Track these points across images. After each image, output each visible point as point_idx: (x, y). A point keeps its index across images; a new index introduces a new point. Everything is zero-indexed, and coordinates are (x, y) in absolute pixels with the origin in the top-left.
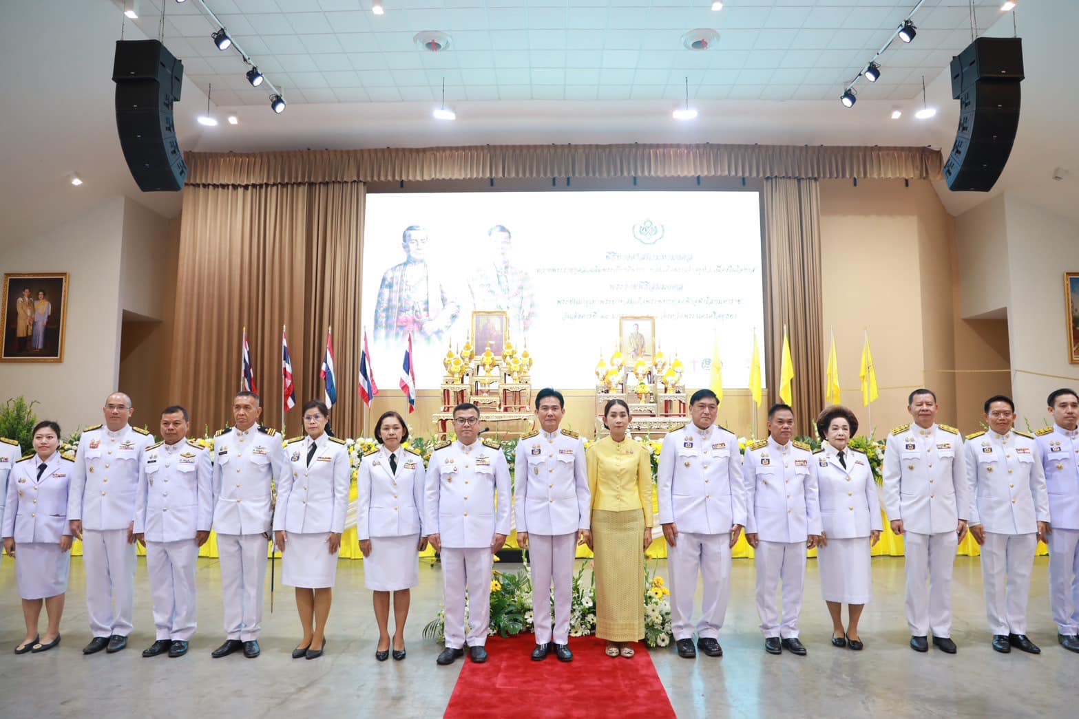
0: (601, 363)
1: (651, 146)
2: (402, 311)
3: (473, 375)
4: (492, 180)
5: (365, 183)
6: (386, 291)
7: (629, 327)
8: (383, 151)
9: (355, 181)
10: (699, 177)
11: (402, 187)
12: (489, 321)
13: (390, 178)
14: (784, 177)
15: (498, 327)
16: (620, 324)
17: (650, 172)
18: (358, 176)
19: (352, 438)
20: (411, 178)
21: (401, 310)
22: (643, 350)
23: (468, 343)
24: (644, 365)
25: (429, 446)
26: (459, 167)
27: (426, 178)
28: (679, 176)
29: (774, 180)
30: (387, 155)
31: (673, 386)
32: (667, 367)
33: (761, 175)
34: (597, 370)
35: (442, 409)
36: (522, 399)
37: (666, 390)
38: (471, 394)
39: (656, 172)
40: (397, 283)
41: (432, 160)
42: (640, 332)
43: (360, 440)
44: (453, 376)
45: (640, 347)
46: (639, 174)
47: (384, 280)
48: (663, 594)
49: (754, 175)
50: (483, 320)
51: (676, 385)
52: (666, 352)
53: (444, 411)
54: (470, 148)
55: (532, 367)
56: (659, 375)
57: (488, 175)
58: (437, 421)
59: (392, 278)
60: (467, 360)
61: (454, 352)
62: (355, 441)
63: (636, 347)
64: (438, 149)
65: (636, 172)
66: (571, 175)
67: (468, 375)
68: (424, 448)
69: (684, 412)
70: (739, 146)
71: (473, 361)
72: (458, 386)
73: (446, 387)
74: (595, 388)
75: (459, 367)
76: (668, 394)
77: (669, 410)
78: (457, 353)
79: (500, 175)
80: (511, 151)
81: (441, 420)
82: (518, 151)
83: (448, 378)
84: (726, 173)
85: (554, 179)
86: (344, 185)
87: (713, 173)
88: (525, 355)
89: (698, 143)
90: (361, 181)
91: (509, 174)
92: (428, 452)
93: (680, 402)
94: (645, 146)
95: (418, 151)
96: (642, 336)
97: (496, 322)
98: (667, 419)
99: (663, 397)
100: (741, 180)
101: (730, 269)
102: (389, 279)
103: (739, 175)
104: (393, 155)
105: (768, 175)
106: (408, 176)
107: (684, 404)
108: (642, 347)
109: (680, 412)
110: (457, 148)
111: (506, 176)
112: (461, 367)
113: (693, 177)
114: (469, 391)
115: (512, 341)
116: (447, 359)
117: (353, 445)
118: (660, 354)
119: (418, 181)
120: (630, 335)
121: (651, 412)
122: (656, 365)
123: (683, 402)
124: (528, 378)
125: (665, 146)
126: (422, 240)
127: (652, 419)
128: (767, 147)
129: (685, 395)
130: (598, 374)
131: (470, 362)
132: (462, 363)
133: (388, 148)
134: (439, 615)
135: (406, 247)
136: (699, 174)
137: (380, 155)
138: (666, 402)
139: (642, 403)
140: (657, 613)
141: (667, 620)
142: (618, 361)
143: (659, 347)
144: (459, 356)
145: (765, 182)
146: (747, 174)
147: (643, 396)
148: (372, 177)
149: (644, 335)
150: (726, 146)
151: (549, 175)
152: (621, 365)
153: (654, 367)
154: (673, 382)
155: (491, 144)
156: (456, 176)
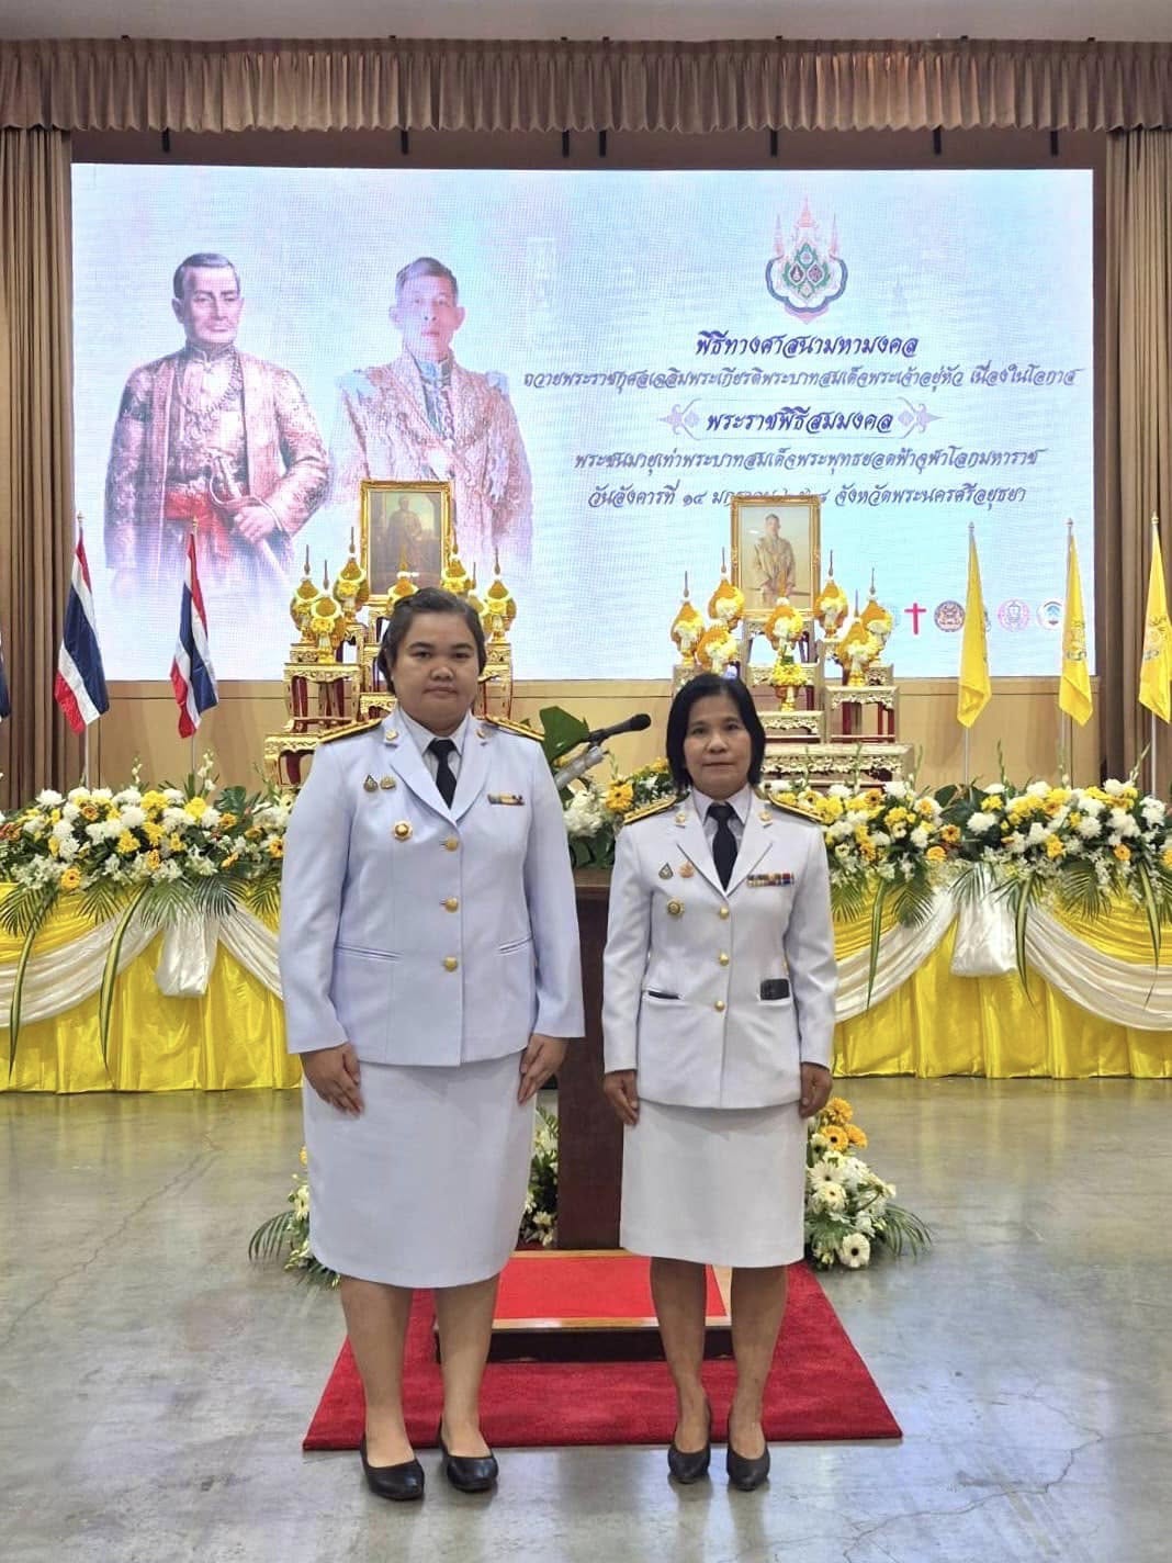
0: (687, 612)
1: (817, 47)
2: (179, 480)
3: (365, 641)
4: (404, 135)
5: (65, 134)
6: (135, 430)
7: (755, 525)
8: (111, 44)
9: (38, 128)
10: (938, 131)
11: (167, 148)
12: (404, 505)
13: (133, 122)
14: (1159, 128)
15: (427, 522)
16: (734, 515)
17: (813, 117)
18: (47, 114)
19: (55, 788)
20: (190, 123)
21: (175, 477)
22: (790, 580)
23: (352, 561)
24: (791, 616)
25: (258, 807)
26: (317, 100)
27: (231, 124)
28: (888, 128)
29: (1133, 137)
30: (122, 56)
31: (865, 666)
32: (848, 622)
33: (1101, 124)
34: (676, 629)
35: (290, 724)
36: (491, 702)
37: (845, 680)
38: (363, 688)
39: (829, 117)
40: (163, 407)
41: (246, 77)
42: (782, 534)
43: (79, 794)
44: (317, 646)
45: (783, 572)
46: (787, 121)
47: (128, 395)
48: (851, 1141)
49: (1083, 123)
50: (391, 502)
51: (872, 665)
52: (850, 585)
53: (295, 730)
54: (345, 45)
55: (514, 621)
56: (828, 640)
57: (395, 121)
58: (276, 757)
59: (149, 393)
60: (351, 603)
61: (317, 584)
62: (65, 795)
63: (772, 573)
64: (259, 45)
65: (777, 117)
66: (609, 124)
67: (353, 642)
68: (246, 812)
69: (891, 730)
70: (1047, 46)
71: (366, 609)
72: (329, 670)
73: (299, 670)
74: (670, 676)
75: (331, 619)
76: (851, 687)
77: (853, 728)
78: (326, 585)
79: (427, 121)
80: (453, 57)
81: (287, 753)
82: (471, 57)
83: (305, 649)
84: (1011, 119)
85: (566, 135)
86: (10, 136)
87: (976, 120)
88: (498, 591)
89: (939, 36)
90: (55, 128)
91: (450, 118)
92: (256, 820)
93: (881, 707)
94: (802, 46)
95: (205, 48)
96: (787, 545)
97: (423, 512)
98: (850, 749)
99: (838, 694)
100: (1047, 140)
101: (1011, 373)
102: (140, 396)
103: (1041, 126)
104: (141, 59)
105: (1120, 122)
106: (182, 119)
107: (891, 712)
108: (788, 571)
109: (880, 732)
110: (311, 45)
111: (441, 124)
112: (335, 620)
113: (924, 129)
114: (356, 680)
115: (466, 558)
116: (300, 601)
117: (61, 806)
118: (833, 590)
119: (209, 132)
120: (757, 542)
121: (809, 732)
122: (821, 618)
123: (889, 705)
124: (505, 649)
125: (852, 46)
126: (224, 293)
127: (814, 749)
128: (1119, 46)
129: (892, 689)
130: (677, 638)
131: (358, 610)
132: (339, 612)
133: (125, 37)
134: (292, 1199)
135: (183, 311)
136: (939, 121)
137: (102, 57)
138: (846, 705)
139: (787, 711)
140: (834, 1186)
141: (860, 1204)
142: (727, 606)
143: (831, 573)
144: (330, 592)
145: (1109, 143)
146: (1064, 122)
147: (790, 692)
148: (85, 117)
149: (791, 542)
150: (1012, 46)
151: (553, 123)
152: (736, 618)
153: (817, 623)
154: (865, 658)
155: (401, 35)
156: (311, 122)
